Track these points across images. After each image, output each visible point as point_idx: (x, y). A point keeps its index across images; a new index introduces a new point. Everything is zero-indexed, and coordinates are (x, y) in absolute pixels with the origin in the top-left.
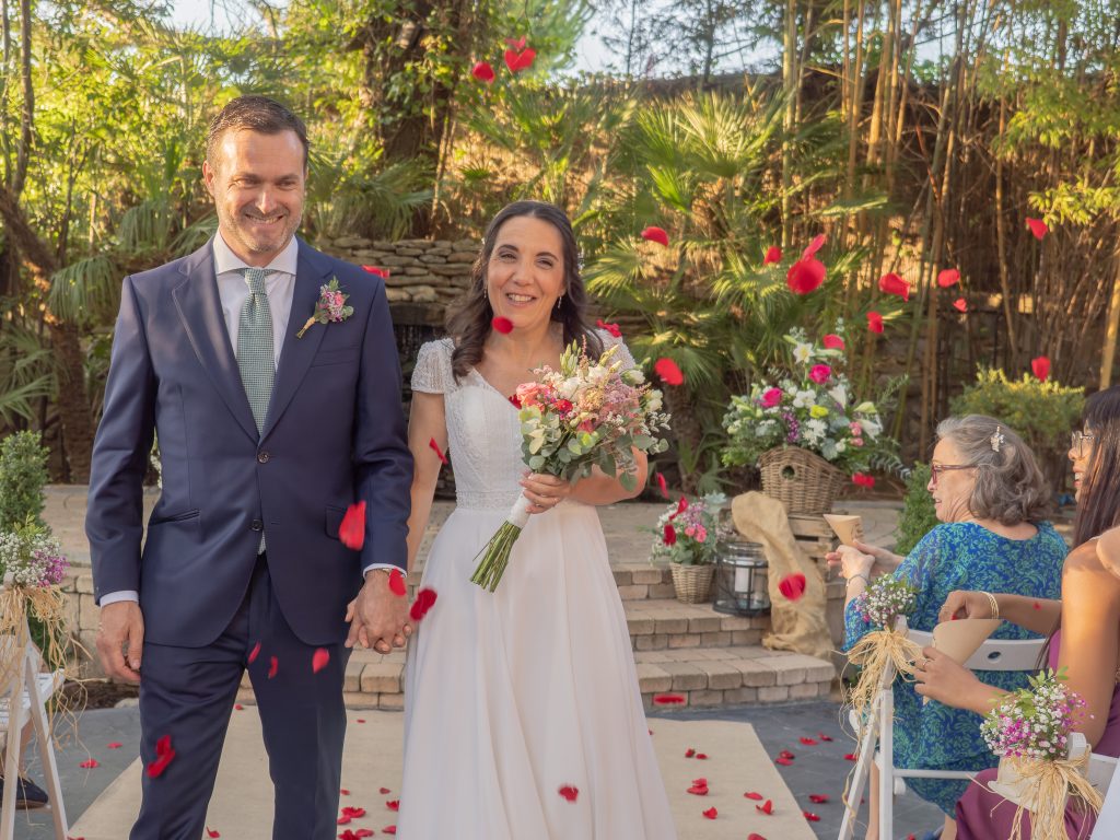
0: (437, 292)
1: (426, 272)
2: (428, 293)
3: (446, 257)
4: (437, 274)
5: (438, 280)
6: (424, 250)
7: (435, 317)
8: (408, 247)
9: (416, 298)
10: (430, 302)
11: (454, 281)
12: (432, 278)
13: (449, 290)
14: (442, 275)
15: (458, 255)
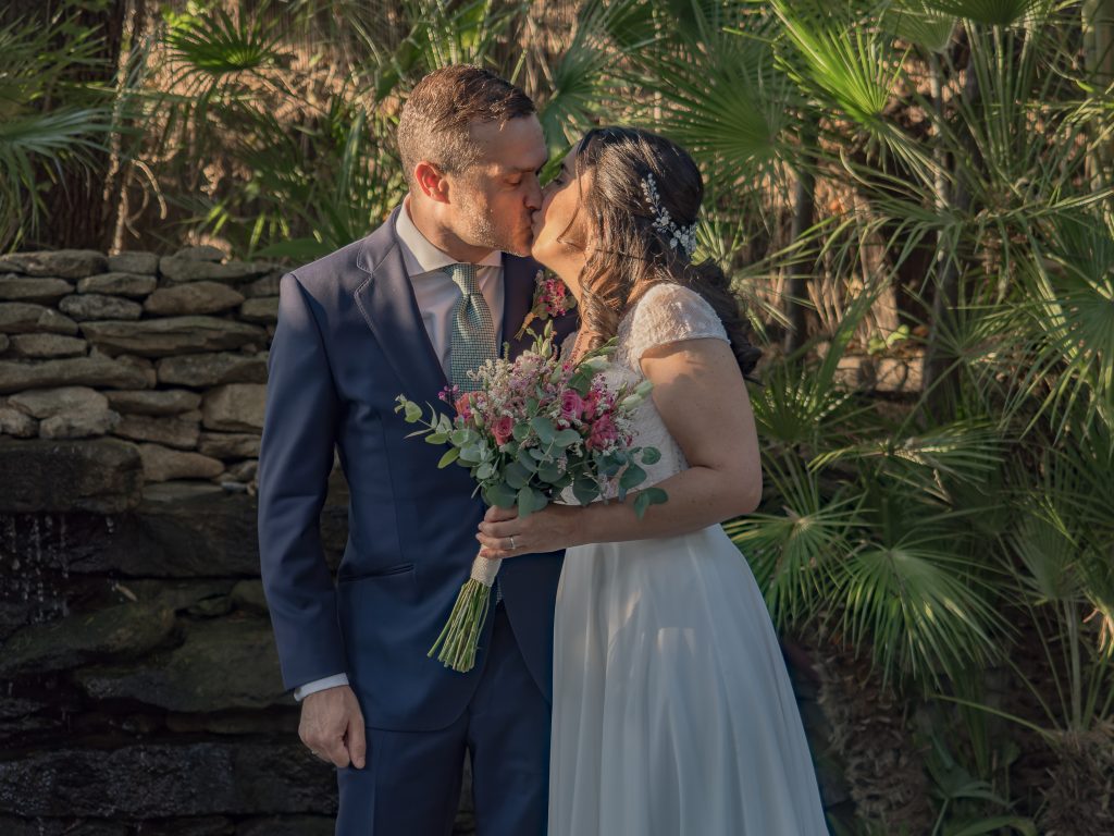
0: (113, 406)
1: (81, 345)
2: (88, 410)
3: (141, 299)
4: (115, 353)
5: (120, 368)
6: (73, 281)
7: (108, 482)
8: (23, 274)
9: (50, 426)
10: (92, 436)
11: (168, 372)
12: (98, 363)
13: (154, 399)
14: (130, 352)
15: (177, 291)
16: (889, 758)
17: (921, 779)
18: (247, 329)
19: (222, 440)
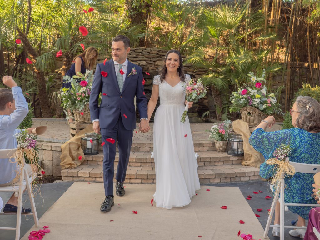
0: (146, 63)
1: (143, 57)
2: (144, 63)
3: (149, 52)
4: (146, 57)
5: (147, 59)
6: (143, 51)
7: (146, 69)
8: (138, 50)
9: (141, 64)
10: (144, 65)
11: (151, 60)
12: (145, 58)
13: (150, 62)
14: (148, 58)
15: (153, 52)
16: (218, 99)
17: (221, 101)
18: (159, 56)
19: (156, 66)
